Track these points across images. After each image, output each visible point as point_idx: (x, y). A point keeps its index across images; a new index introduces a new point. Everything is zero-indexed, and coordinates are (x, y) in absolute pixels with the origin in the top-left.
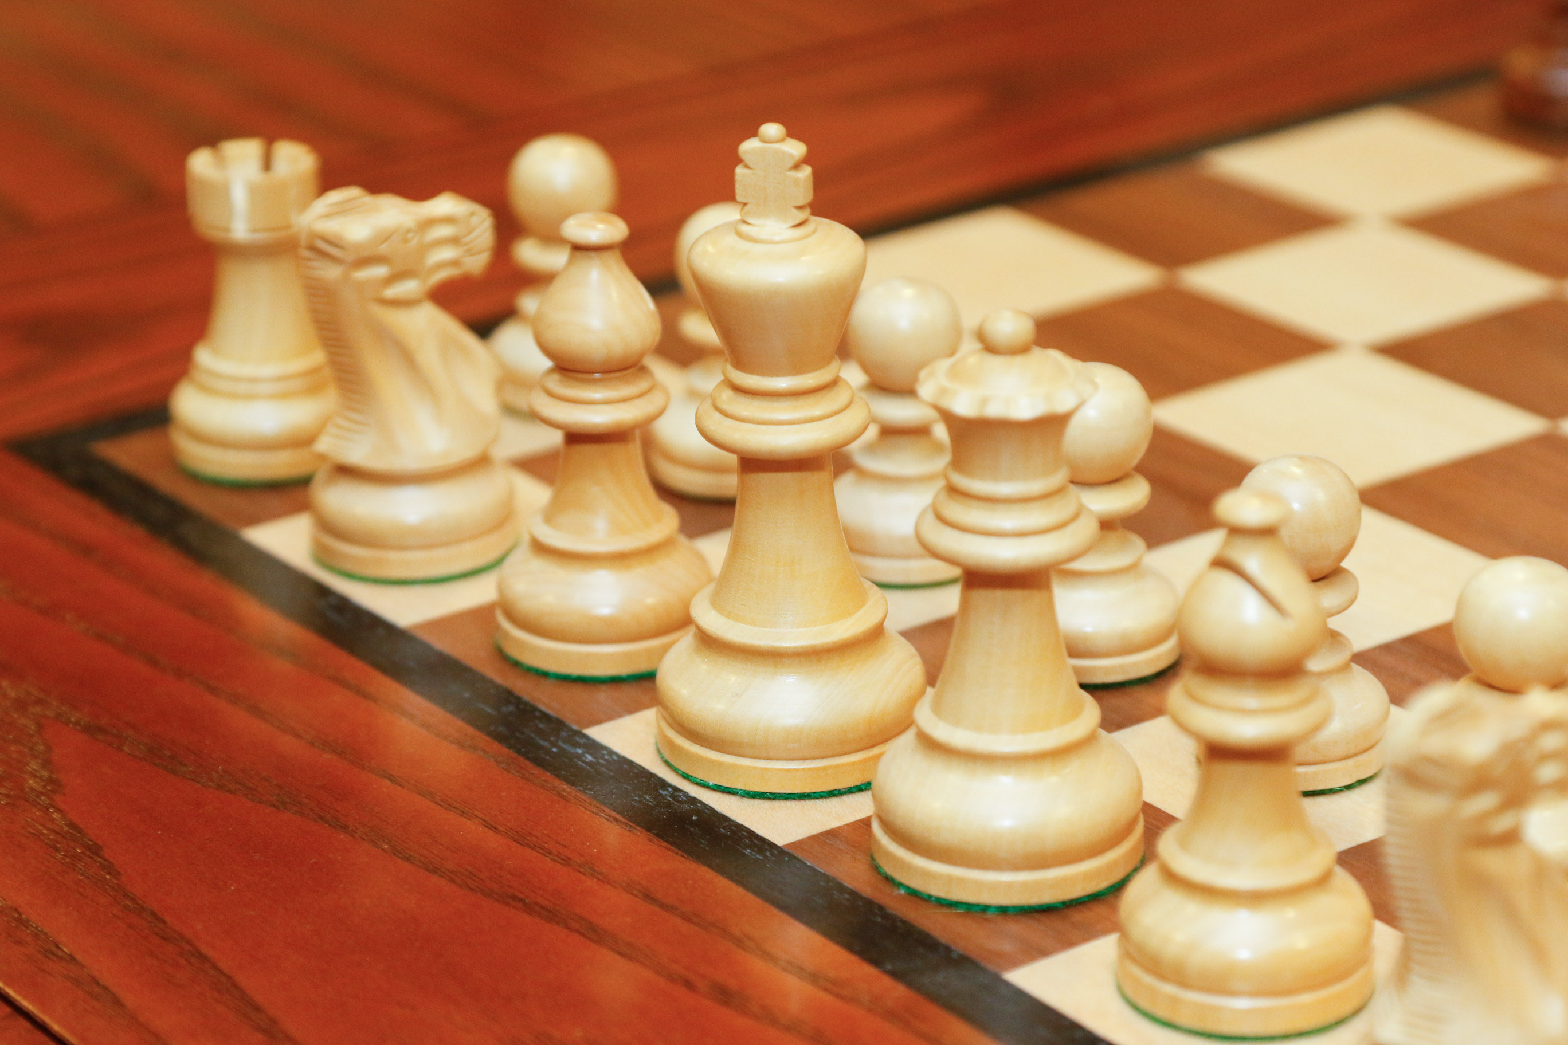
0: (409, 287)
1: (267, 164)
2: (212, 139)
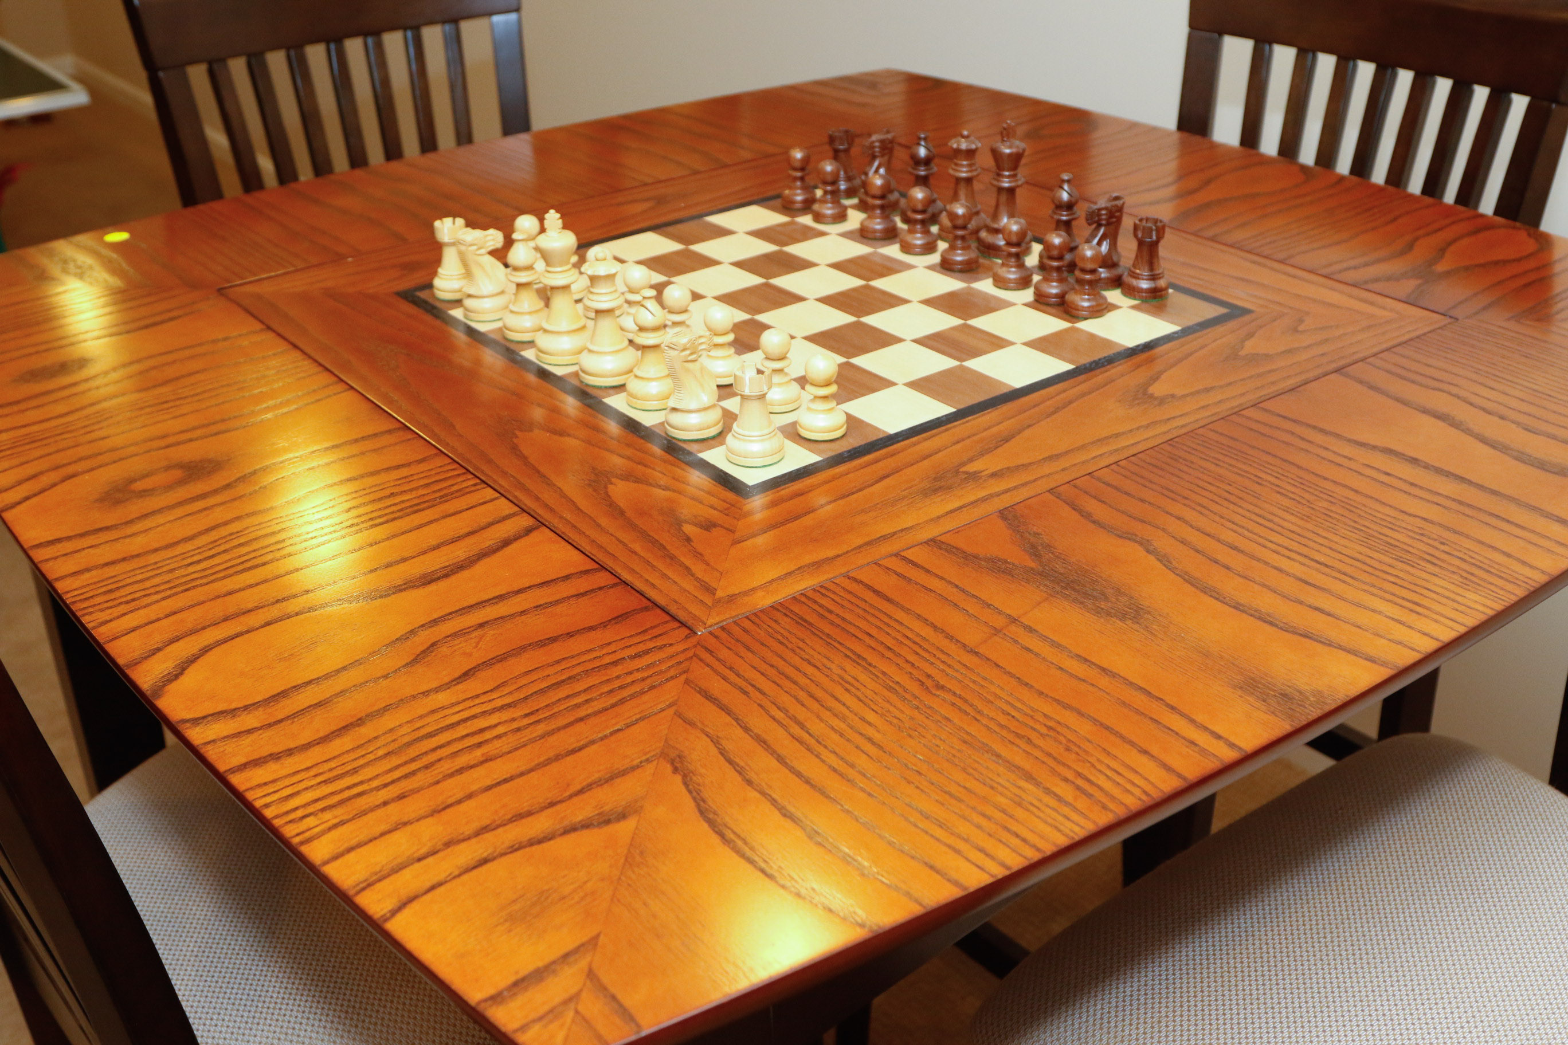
0: (483, 251)
1: (454, 223)
2: (440, 218)
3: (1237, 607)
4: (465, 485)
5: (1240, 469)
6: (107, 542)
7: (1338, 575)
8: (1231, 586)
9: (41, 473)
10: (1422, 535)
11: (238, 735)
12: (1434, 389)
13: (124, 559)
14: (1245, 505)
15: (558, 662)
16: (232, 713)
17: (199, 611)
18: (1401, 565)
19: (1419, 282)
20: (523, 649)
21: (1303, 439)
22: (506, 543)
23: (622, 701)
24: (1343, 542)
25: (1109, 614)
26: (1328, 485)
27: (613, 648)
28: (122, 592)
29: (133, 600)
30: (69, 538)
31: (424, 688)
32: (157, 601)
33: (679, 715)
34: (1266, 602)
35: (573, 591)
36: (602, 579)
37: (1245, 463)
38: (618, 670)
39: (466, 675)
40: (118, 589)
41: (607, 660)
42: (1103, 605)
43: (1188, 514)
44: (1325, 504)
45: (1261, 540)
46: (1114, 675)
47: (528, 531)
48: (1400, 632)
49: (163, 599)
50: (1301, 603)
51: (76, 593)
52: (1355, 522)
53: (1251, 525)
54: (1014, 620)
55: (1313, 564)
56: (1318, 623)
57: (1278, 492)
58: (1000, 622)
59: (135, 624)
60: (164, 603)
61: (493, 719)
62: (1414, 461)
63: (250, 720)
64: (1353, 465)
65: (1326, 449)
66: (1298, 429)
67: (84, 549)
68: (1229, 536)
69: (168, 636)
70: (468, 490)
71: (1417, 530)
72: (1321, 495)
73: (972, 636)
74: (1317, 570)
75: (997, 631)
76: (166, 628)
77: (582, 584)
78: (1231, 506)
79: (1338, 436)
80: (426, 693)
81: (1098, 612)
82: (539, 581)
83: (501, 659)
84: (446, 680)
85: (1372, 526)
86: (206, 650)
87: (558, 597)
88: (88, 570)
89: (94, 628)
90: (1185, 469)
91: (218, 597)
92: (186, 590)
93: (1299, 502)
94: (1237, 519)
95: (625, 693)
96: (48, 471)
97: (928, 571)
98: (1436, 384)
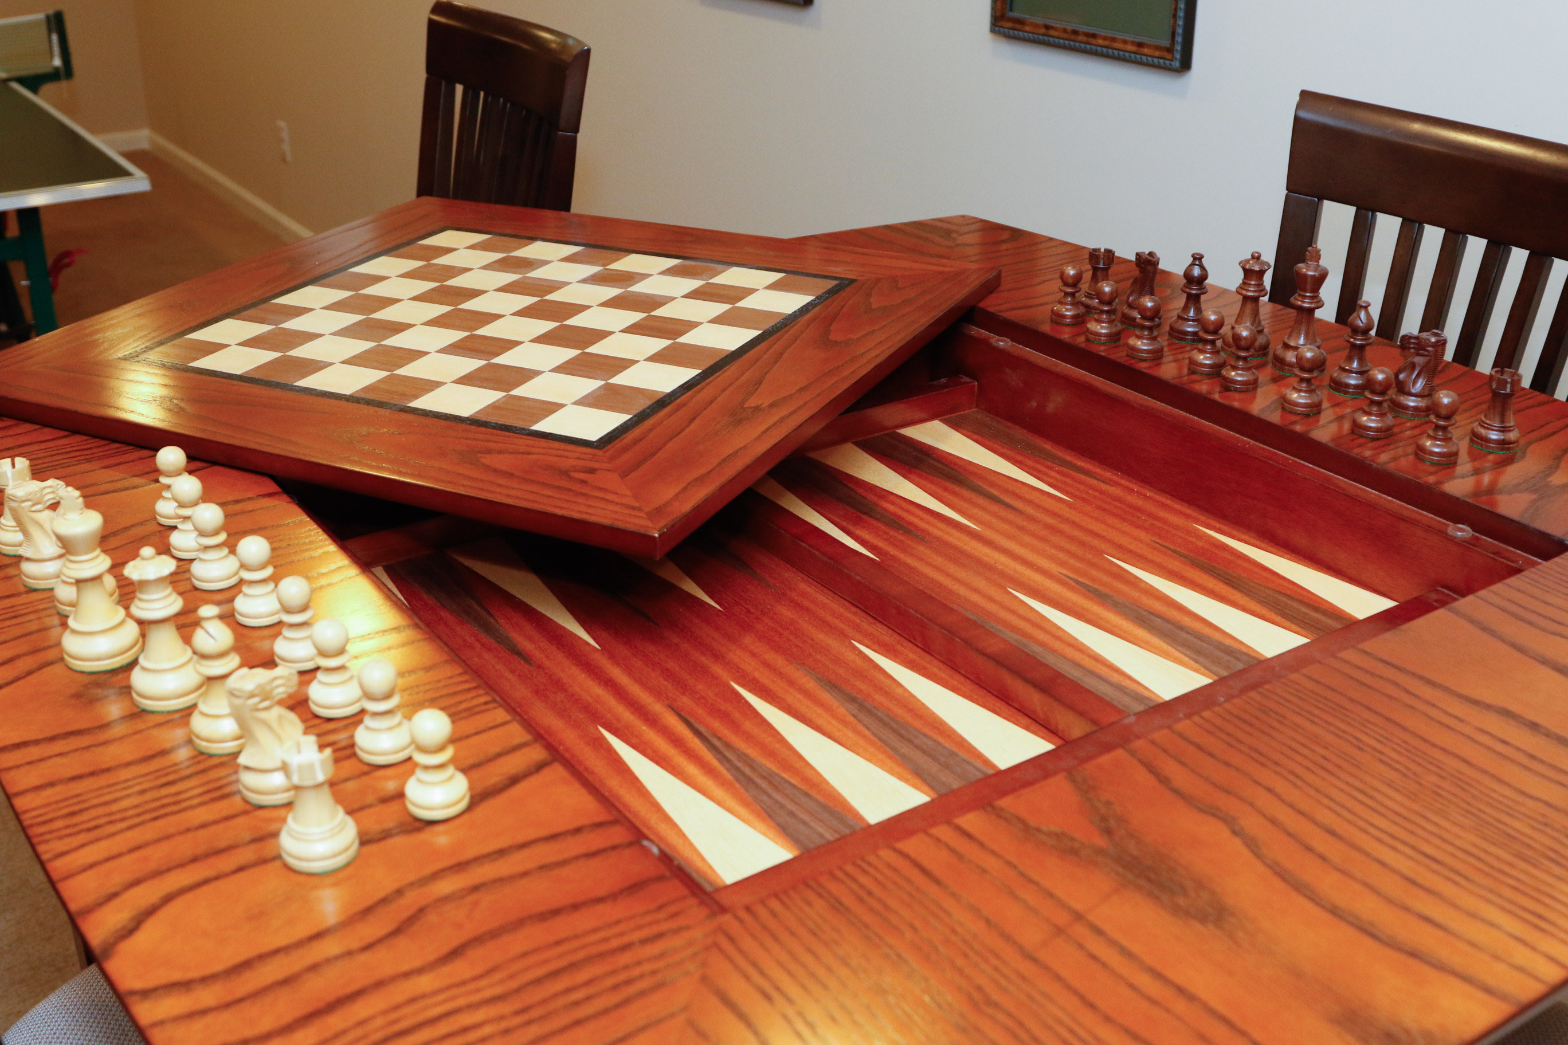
3: (1334, 911)
4: (475, 702)
5: (1339, 729)
6: (76, 750)
7: (1447, 873)
8: (1327, 883)
9: (18, 657)
10: (1545, 824)
11: (192, 1015)
12: (1554, 634)
13: (92, 774)
14: (1343, 775)
15: (558, 943)
16: (185, 985)
17: (165, 847)
18: (1523, 865)
19: (1534, 497)
20: (519, 923)
21: (1407, 692)
22: (514, 780)
23: (627, 1001)
24: (1456, 830)
25: (1187, 914)
26: (1437, 754)
27: (622, 928)
28: (85, 816)
29: (96, 827)
30: (37, 742)
31: (405, 967)
32: (121, 831)
33: (691, 1024)
34: (1368, 907)
35: (582, 849)
36: (617, 835)
37: (1342, 721)
38: (625, 958)
39: (455, 954)
40: (81, 811)
41: (615, 943)
42: (1181, 901)
43: (1281, 786)
44: (1433, 779)
45: (1362, 824)
46: (1191, 997)
47: (540, 767)
48: (1522, 956)
49: (129, 828)
50: (1407, 909)
51: (34, 813)
52: (1469, 804)
53: (1350, 803)
54: (1079, 917)
55: (1421, 858)
56: (1426, 938)
57: (1381, 761)
58: (1062, 918)
59: (91, 859)
60: (129, 834)
61: (479, 1016)
62: (1534, 727)
63: (206, 996)
64: (1467, 730)
65: (1434, 705)
66: (1400, 678)
67: (50, 757)
68: (1326, 817)
69: (129, 877)
70: (477, 709)
71: (1540, 818)
72: (1430, 767)
73: (1032, 935)
74: (1427, 867)
75: (1059, 931)
76: (128, 867)
77: (595, 840)
78: (1328, 777)
79: (1446, 689)
80: (407, 975)
81: (1176, 910)
82: (544, 832)
83: (493, 935)
84: (431, 957)
85: (1488, 810)
86: (168, 899)
87: (567, 855)
88: (51, 784)
89: (50, 860)
90: (1277, 725)
91: (188, 830)
92: (156, 818)
93: (1405, 775)
94: (1335, 794)
95: (632, 990)
96: (25, 655)
97: (982, 845)
98: (1555, 627)
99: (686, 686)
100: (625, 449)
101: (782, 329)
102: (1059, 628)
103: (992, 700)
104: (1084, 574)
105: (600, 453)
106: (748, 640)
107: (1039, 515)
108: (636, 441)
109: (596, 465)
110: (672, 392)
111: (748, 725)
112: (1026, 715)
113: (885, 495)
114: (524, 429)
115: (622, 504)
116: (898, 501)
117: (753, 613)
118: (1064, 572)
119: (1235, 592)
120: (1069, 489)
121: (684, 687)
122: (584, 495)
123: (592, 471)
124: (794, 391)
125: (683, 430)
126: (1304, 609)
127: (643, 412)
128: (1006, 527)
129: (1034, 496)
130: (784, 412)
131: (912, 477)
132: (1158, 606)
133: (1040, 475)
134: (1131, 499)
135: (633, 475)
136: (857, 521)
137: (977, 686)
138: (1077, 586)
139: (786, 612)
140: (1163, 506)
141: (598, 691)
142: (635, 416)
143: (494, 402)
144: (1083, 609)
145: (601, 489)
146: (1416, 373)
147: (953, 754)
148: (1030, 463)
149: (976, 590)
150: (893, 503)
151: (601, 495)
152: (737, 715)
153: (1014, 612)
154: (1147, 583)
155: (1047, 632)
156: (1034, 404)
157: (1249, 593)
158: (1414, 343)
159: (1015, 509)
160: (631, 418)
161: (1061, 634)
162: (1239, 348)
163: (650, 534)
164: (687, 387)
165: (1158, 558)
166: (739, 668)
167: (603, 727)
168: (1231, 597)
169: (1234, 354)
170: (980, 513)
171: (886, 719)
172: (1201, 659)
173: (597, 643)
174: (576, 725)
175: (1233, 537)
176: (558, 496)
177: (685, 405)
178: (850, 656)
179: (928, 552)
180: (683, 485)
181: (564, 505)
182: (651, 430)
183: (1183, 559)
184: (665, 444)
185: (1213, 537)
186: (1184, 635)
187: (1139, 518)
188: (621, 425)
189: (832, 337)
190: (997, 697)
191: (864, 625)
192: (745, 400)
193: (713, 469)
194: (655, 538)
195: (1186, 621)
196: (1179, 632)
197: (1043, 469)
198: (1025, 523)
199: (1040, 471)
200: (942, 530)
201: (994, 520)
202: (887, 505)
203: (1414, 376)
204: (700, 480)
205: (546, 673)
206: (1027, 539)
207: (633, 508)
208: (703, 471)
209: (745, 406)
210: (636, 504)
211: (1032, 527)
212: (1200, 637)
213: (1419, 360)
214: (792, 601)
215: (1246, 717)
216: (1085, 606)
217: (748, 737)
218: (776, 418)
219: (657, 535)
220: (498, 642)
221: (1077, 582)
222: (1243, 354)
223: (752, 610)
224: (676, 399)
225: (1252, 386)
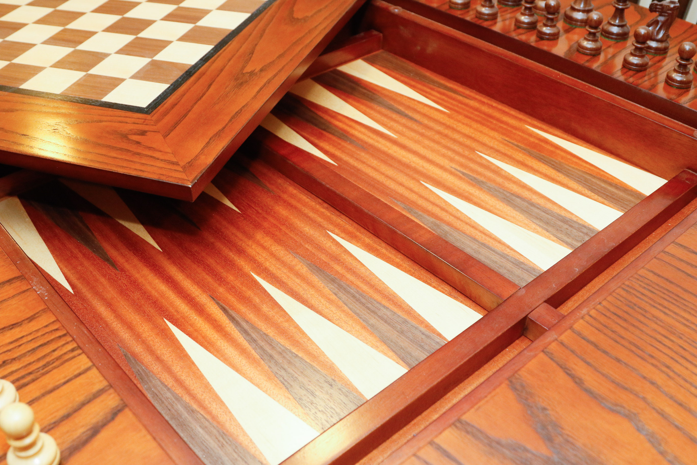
43: (660, 378)
90: (642, 319)
99: (221, 278)
100: (166, 113)
101: (263, 11)
102: (458, 210)
103: (423, 273)
104: (466, 167)
105: (149, 117)
106: (259, 236)
107: (431, 124)
108: (174, 105)
109: (146, 128)
110: (196, 64)
111: (265, 308)
112: (448, 284)
113: (335, 115)
114: (97, 101)
115: (165, 160)
116: (344, 119)
117: (260, 214)
118: (454, 166)
119: (560, 175)
120: (445, 104)
121: (221, 280)
122: (139, 154)
123: (143, 133)
124: (275, 58)
125: (204, 94)
126: (603, 185)
127: (177, 81)
128: (413, 134)
129: (425, 110)
130: (269, 75)
131: (350, 100)
132: (515, 189)
133: (427, 95)
134: (484, 109)
135: (172, 134)
136: (320, 136)
137: (413, 262)
138: (463, 177)
139: (283, 211)
140: (504, 112)
141: (163, 287)
142: (171, 85)
143: (78, 81)
144: (471, 194)
145: (150, 148)
146: (659, 26)
147: (405, 321)
148: (420, 86)
149: (401, 184)
150: (340, 121)
151: (149, 153)
152: (257, 300)
153: (427, 200)
154: (505, 171)
155: (451, 214)
156: (419, 48)
157: (568, 174)
158: (659, 8)
159: (416, 121)
160: (169, 87)
161: (459, 215)
162: (549, 13)
163: (185, 185)
164: (205, 59)
165: (510, 152)
166: (256, 260)
167: (167, 319)
168: (558, 179)
169: (545, 16)
170: (395, 125)
171: (357, 295)
172: (550, 229)
173: (160, 247)
174: (149, 319)
175: (550, 133)
176: (120, 157)
177: (204, 74)
178: (328, 244)
179: (367, 156)
180: (207, 140)
181: (125, 164)
182: (183, 95)
183: (523, 151)
184: (192, 107)
185: (538, 134)
186: (536, 210)
187: (491, 122)
188: (163, 93)
189: (296, 15)
190: (427, 270)
191: (334, 218)
192: (243, 67)
193: (227, 124)
194: (189, 187)
195: (535, 199)
196: (532, 208)
197: (428, 90)
198: (424, 131)
199: (427, 92)
200: (373, 139)
201: (404, 130)
202: (337, 123)
203: (658, 28)
204: (218, 135)
205: (127, 276)
206: (427, 142)
207: (173, 163)
208: (219, 127)
209: (244, 72)
210: (175, 160)
211: (429, 133)
212: (546, 211)
213: (661, 19)
214: (285, 201)
215: (620, 313)
216: (471, 191)
217: (267, 319)
218: (265, 80)
219: (190, 186)
220: (94, 251)
221: (464, 174)
222: (550, 16)
223: (260, 211)
224: (198, 69)
225: (554, 37)
